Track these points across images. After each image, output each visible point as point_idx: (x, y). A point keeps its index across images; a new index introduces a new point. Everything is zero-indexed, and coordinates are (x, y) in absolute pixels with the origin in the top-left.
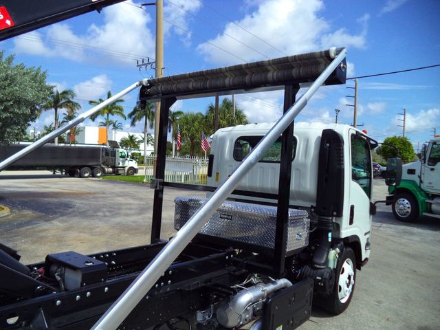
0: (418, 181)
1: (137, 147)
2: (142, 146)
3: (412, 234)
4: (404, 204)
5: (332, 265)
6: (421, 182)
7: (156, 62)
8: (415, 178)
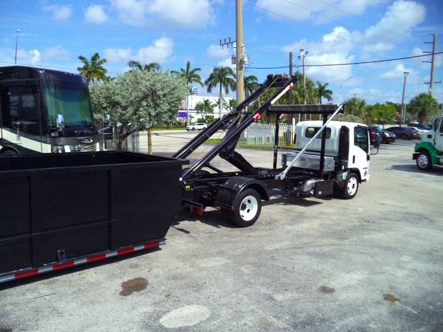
0: (433, 142)
1: (211, 110)
2: (216, 109)
3: (421, 177)
4: (423, 159)
5: (344, 178)
6: (435, 143)
7: (237, 41)
8: (431, 141)
